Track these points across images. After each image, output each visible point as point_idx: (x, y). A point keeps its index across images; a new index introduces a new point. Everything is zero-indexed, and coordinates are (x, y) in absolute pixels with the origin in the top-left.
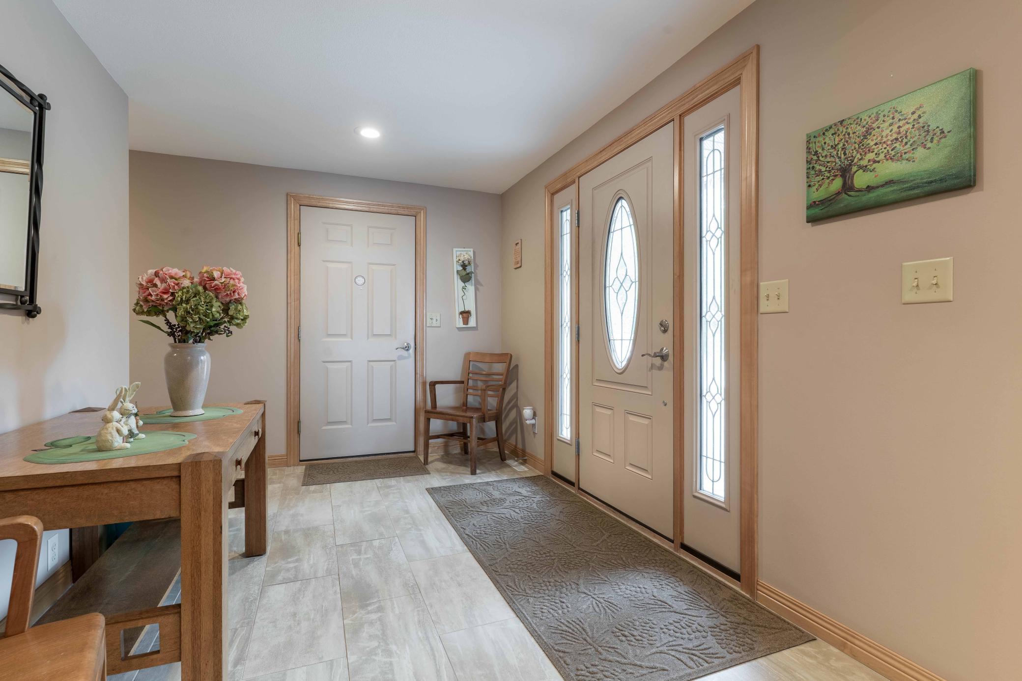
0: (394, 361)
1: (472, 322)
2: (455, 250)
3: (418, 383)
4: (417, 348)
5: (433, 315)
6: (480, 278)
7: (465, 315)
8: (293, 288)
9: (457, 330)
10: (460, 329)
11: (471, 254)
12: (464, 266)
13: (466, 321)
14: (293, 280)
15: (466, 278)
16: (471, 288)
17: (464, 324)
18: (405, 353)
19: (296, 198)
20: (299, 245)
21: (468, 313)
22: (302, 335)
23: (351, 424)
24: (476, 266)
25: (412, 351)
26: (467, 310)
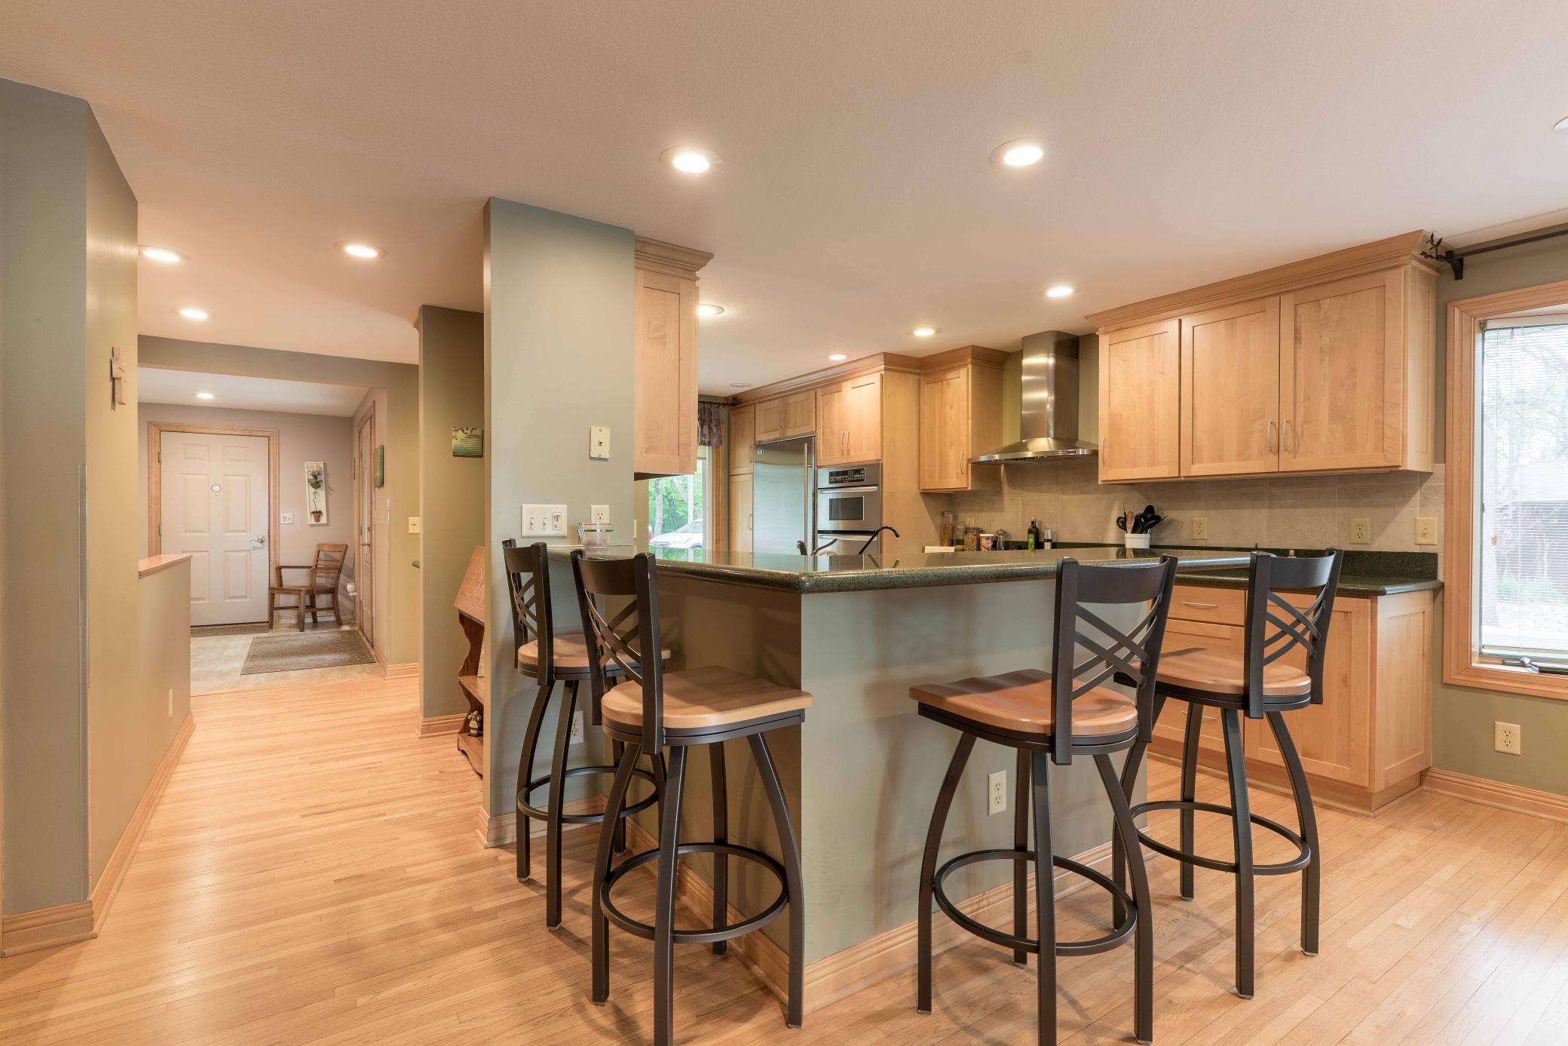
0: (249, 551)
1: (323, 520)
2: (306, 463)
3: (272, 569)
4: (271, 540)
5: (286, 516)
6: (331, 485)
7: (317, 514)
8: (154, 495)
9: (309, 527)
10: (311, 525)
11: (322, 466)
12: (315, 477)
13: (318, 519)
14: (154, 490)
15: (316, 484)
16: (322, 493)
17: (316, 521)
18: (260, 545)
19: (156, 425)
20: (160, 462)
21: (320, 513)
22: (162, 531)
23: (209, 600)
24: (327, 475)
25: (266, 544)
26: (318, 510)
